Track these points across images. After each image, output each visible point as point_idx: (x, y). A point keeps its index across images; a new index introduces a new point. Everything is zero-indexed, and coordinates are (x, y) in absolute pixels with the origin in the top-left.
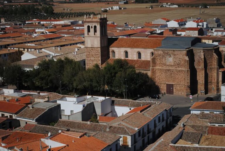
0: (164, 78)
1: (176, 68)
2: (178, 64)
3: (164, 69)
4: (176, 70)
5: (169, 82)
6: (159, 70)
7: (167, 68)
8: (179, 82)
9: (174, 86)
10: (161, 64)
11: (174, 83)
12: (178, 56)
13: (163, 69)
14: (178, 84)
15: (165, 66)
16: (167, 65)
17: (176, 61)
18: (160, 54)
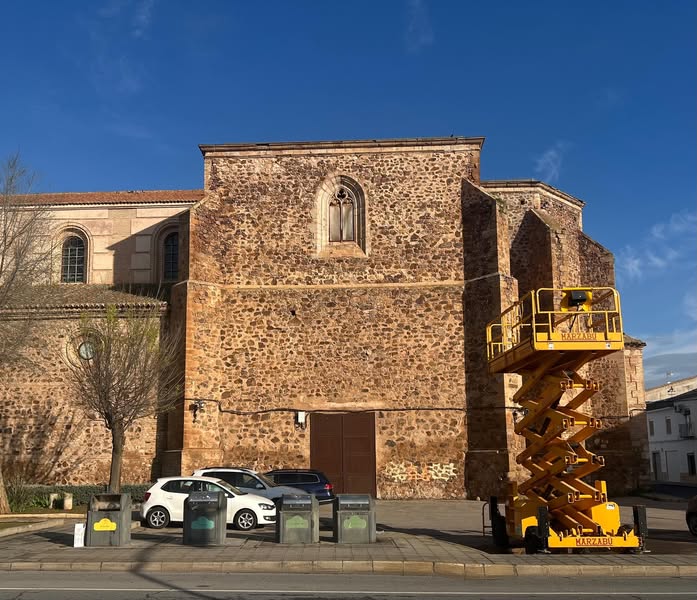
0: (294, 367)
1: (395, 280)
2: (408, 250)
3: (293, 294)
4: (395, 293)
5: (333, 395)
6: (250, 304)
7: (318, 285)
8: (424, 389)
9: (379, 423)
10: (263, 259)
11: (376, 404)
12: (404, 186)
13: (283, 295)
14: (412, 401)
15: (297, 274)
16: (319, 263)
17: (397, 226)
18: (255, 180)
